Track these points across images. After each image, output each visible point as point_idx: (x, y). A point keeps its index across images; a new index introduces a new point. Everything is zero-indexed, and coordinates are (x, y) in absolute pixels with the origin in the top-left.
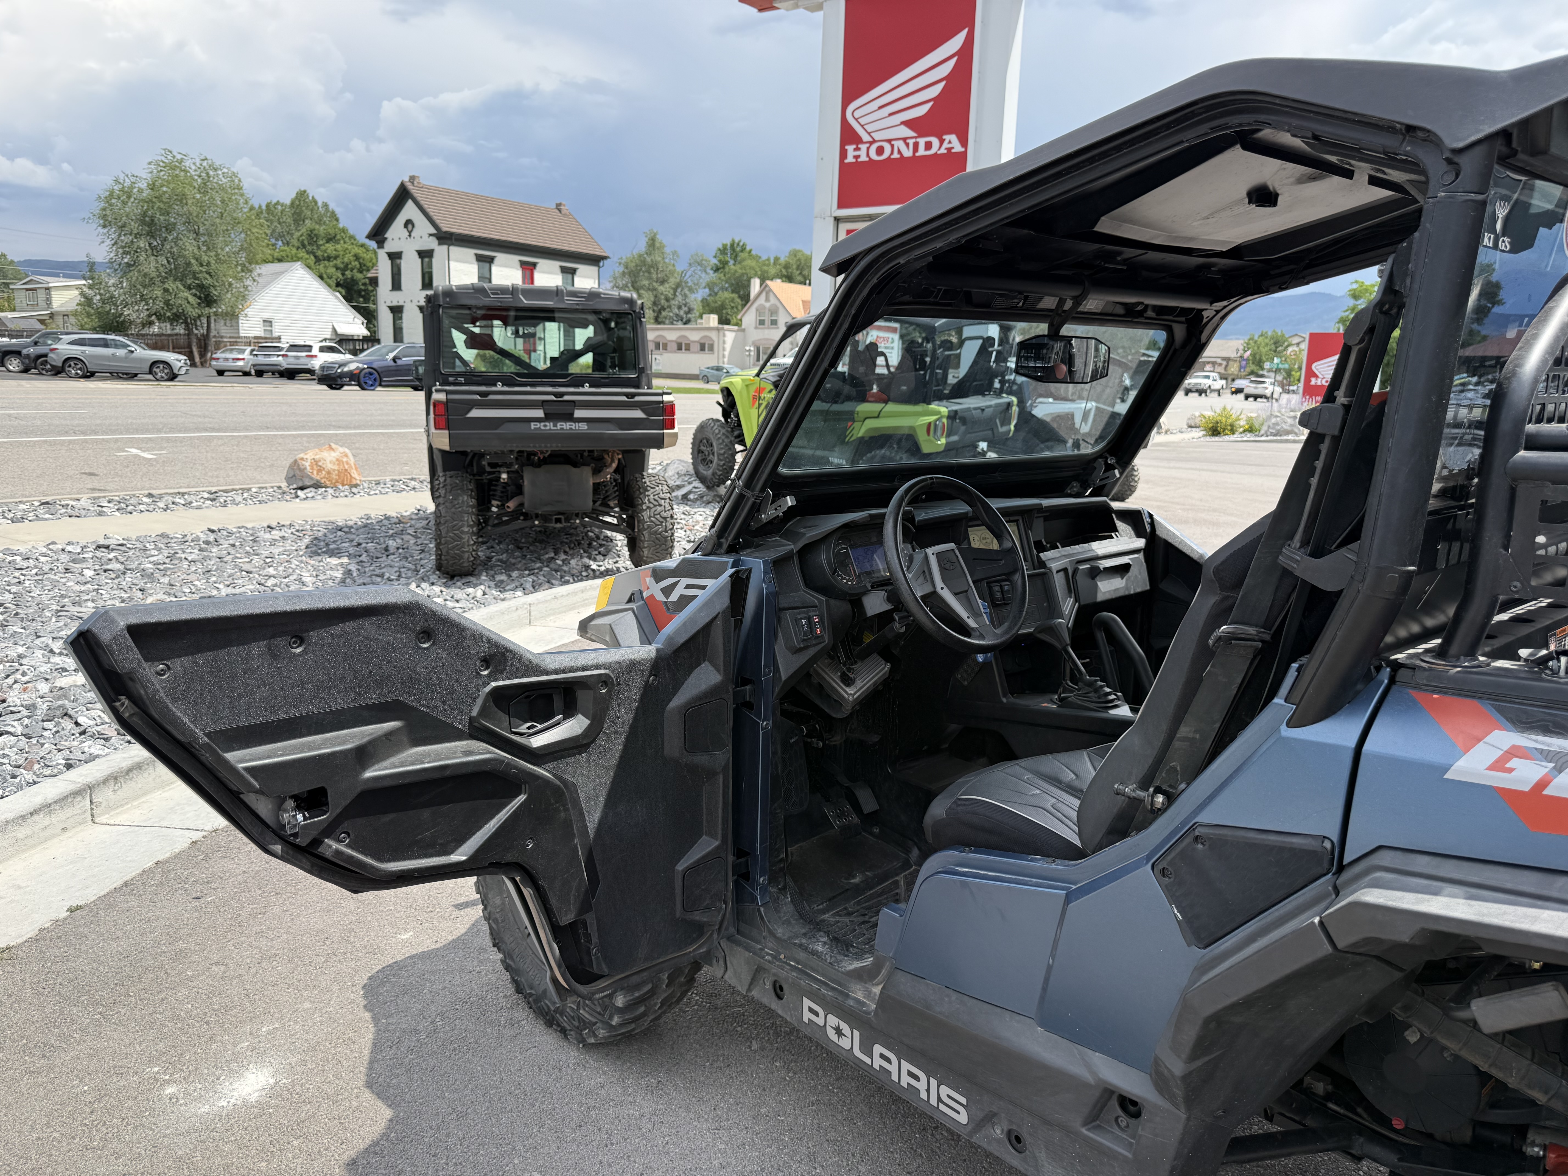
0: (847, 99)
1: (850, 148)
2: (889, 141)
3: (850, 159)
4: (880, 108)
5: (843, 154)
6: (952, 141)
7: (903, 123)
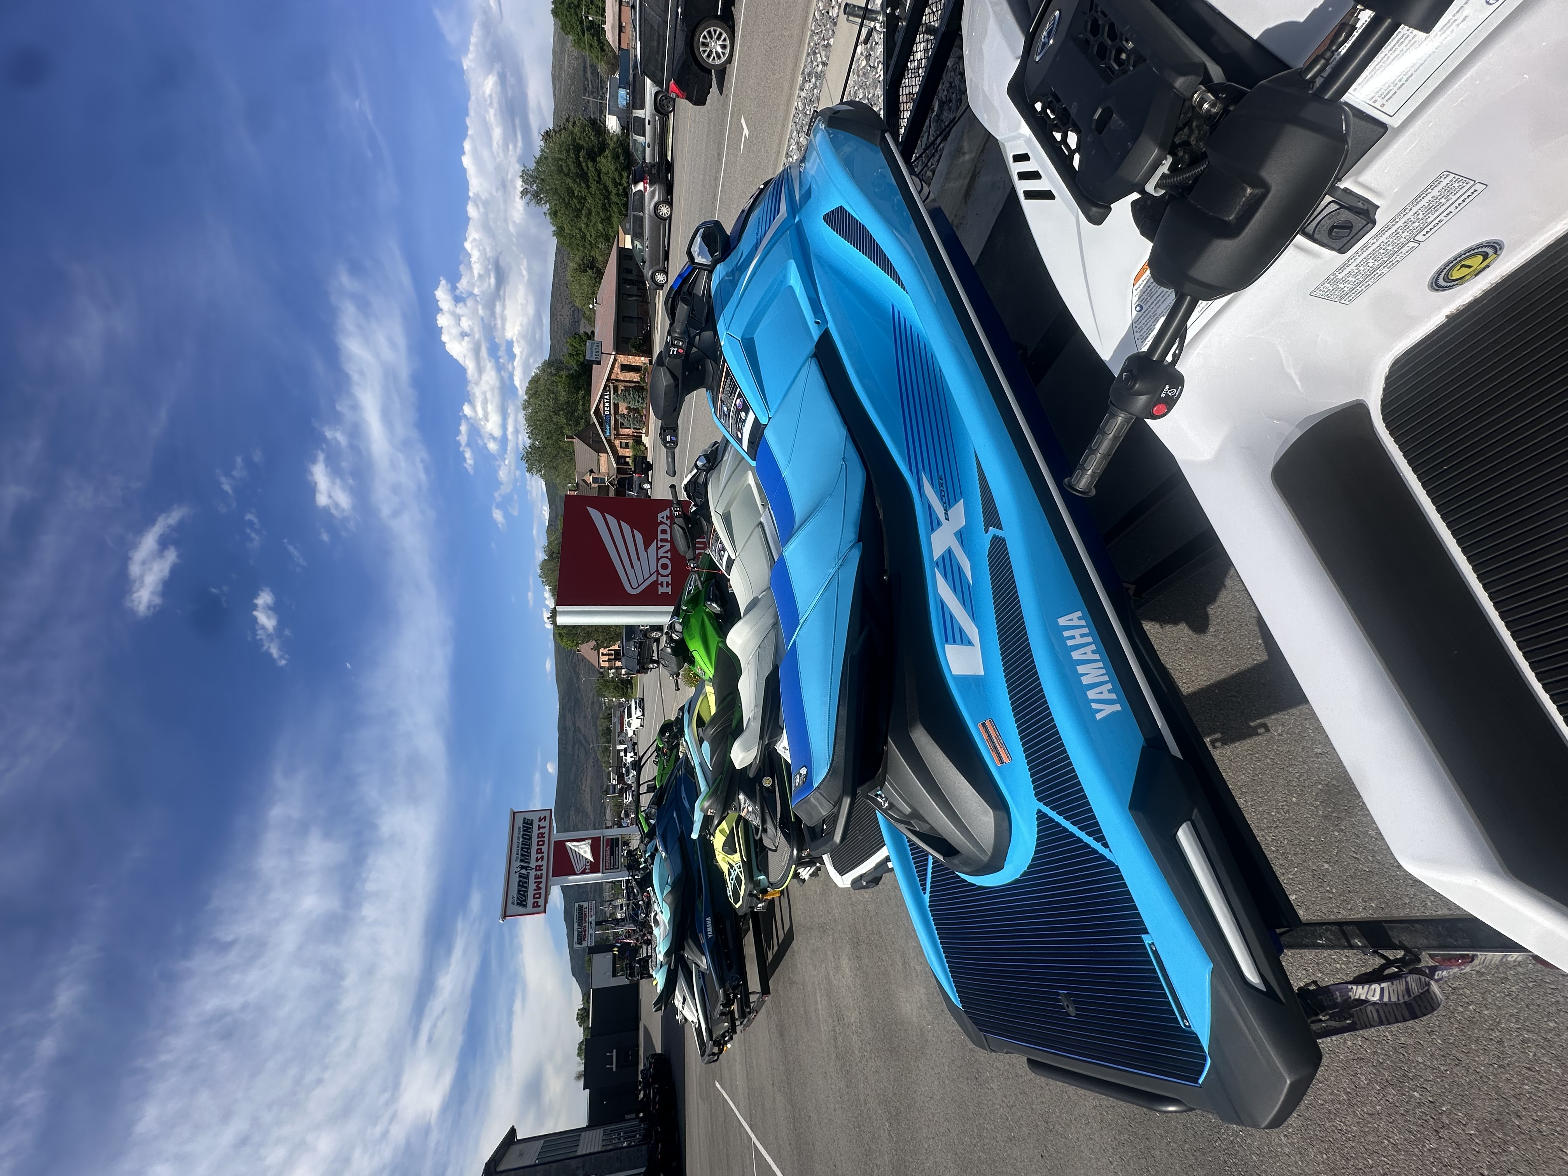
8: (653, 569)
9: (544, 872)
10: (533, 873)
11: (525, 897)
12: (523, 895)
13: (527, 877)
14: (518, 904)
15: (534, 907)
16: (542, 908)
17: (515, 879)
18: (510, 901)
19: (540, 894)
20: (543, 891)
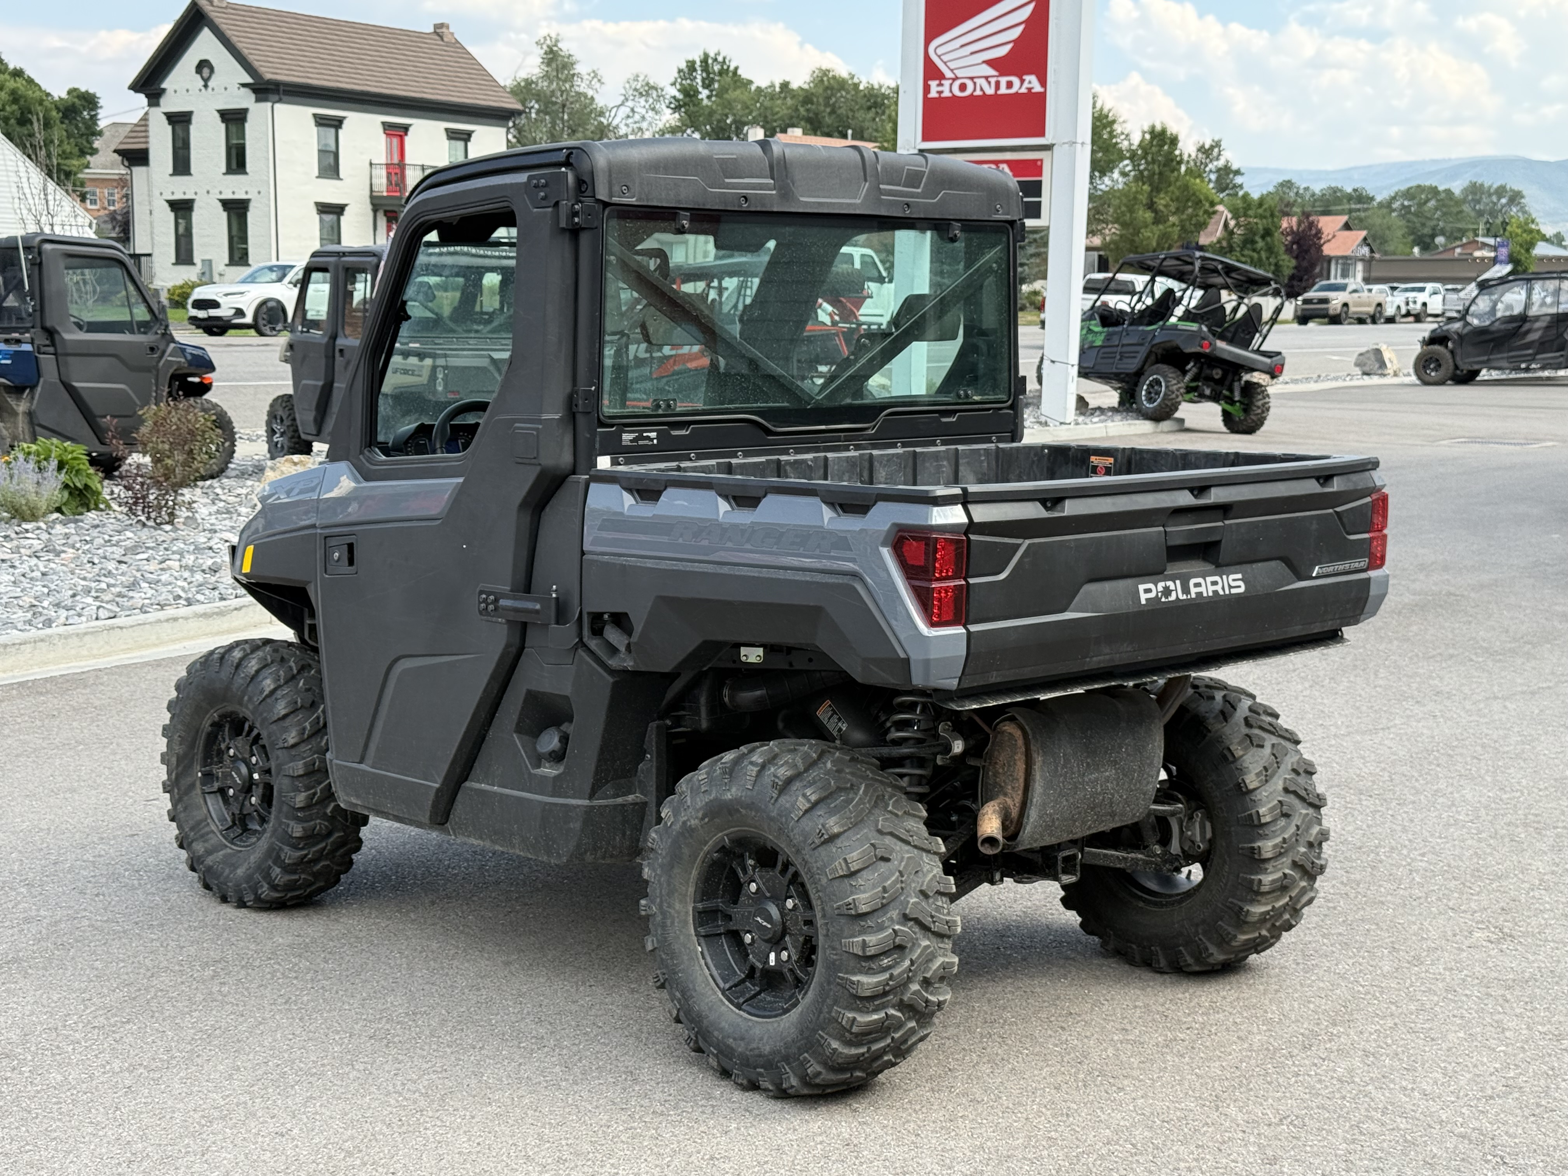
0: (929, 37)
1: (933, 84)
2: (972, 78)
3: (933, 94)
4: (962, 46)
5: (927, 89)
6: (1032, 82)
7: (984, 62)
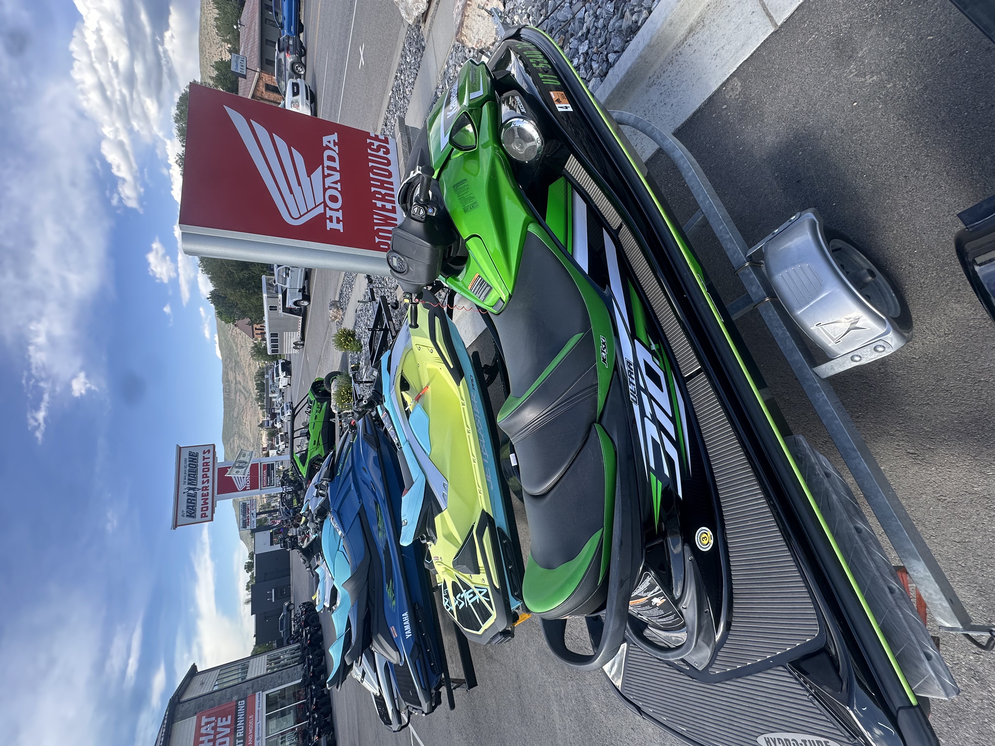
8: (319, 200)
9: (210, 492)
10: (200, 493)
11: (194, 510)
12: (192, 509)
13: (195, 496)
14: (187, 516)
15: (202, 517)
16: (209, 518)
17: (184, 498)
18: (180, 514)
19: (207, 507)
20: (210, 505)
